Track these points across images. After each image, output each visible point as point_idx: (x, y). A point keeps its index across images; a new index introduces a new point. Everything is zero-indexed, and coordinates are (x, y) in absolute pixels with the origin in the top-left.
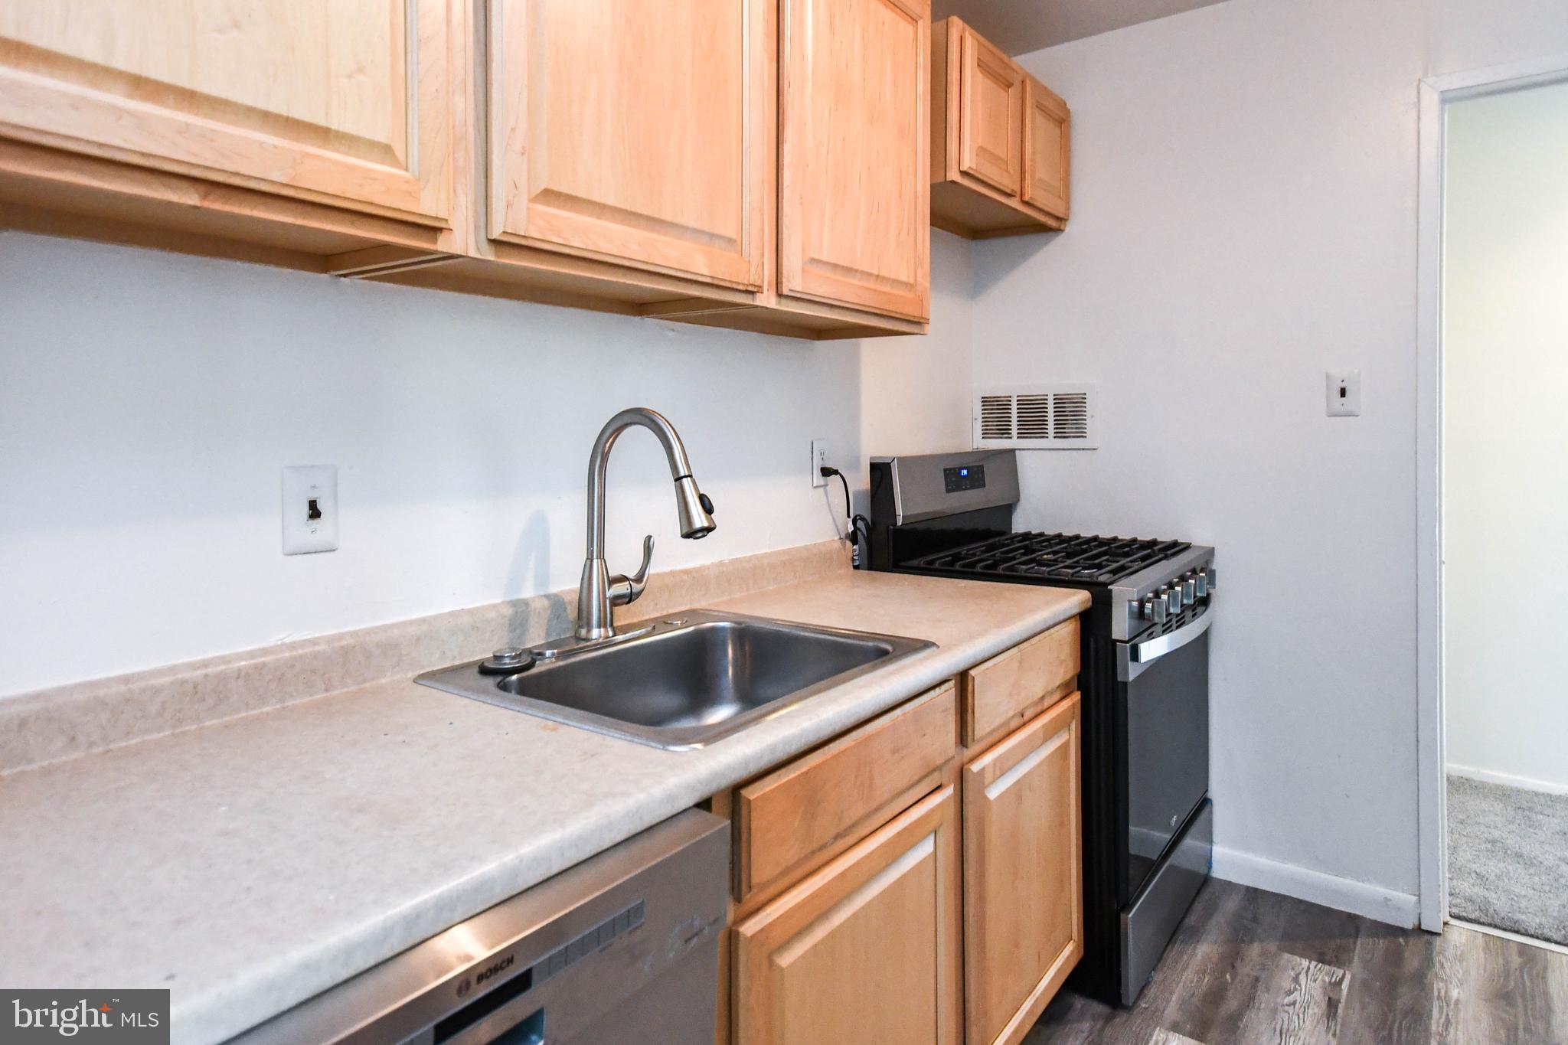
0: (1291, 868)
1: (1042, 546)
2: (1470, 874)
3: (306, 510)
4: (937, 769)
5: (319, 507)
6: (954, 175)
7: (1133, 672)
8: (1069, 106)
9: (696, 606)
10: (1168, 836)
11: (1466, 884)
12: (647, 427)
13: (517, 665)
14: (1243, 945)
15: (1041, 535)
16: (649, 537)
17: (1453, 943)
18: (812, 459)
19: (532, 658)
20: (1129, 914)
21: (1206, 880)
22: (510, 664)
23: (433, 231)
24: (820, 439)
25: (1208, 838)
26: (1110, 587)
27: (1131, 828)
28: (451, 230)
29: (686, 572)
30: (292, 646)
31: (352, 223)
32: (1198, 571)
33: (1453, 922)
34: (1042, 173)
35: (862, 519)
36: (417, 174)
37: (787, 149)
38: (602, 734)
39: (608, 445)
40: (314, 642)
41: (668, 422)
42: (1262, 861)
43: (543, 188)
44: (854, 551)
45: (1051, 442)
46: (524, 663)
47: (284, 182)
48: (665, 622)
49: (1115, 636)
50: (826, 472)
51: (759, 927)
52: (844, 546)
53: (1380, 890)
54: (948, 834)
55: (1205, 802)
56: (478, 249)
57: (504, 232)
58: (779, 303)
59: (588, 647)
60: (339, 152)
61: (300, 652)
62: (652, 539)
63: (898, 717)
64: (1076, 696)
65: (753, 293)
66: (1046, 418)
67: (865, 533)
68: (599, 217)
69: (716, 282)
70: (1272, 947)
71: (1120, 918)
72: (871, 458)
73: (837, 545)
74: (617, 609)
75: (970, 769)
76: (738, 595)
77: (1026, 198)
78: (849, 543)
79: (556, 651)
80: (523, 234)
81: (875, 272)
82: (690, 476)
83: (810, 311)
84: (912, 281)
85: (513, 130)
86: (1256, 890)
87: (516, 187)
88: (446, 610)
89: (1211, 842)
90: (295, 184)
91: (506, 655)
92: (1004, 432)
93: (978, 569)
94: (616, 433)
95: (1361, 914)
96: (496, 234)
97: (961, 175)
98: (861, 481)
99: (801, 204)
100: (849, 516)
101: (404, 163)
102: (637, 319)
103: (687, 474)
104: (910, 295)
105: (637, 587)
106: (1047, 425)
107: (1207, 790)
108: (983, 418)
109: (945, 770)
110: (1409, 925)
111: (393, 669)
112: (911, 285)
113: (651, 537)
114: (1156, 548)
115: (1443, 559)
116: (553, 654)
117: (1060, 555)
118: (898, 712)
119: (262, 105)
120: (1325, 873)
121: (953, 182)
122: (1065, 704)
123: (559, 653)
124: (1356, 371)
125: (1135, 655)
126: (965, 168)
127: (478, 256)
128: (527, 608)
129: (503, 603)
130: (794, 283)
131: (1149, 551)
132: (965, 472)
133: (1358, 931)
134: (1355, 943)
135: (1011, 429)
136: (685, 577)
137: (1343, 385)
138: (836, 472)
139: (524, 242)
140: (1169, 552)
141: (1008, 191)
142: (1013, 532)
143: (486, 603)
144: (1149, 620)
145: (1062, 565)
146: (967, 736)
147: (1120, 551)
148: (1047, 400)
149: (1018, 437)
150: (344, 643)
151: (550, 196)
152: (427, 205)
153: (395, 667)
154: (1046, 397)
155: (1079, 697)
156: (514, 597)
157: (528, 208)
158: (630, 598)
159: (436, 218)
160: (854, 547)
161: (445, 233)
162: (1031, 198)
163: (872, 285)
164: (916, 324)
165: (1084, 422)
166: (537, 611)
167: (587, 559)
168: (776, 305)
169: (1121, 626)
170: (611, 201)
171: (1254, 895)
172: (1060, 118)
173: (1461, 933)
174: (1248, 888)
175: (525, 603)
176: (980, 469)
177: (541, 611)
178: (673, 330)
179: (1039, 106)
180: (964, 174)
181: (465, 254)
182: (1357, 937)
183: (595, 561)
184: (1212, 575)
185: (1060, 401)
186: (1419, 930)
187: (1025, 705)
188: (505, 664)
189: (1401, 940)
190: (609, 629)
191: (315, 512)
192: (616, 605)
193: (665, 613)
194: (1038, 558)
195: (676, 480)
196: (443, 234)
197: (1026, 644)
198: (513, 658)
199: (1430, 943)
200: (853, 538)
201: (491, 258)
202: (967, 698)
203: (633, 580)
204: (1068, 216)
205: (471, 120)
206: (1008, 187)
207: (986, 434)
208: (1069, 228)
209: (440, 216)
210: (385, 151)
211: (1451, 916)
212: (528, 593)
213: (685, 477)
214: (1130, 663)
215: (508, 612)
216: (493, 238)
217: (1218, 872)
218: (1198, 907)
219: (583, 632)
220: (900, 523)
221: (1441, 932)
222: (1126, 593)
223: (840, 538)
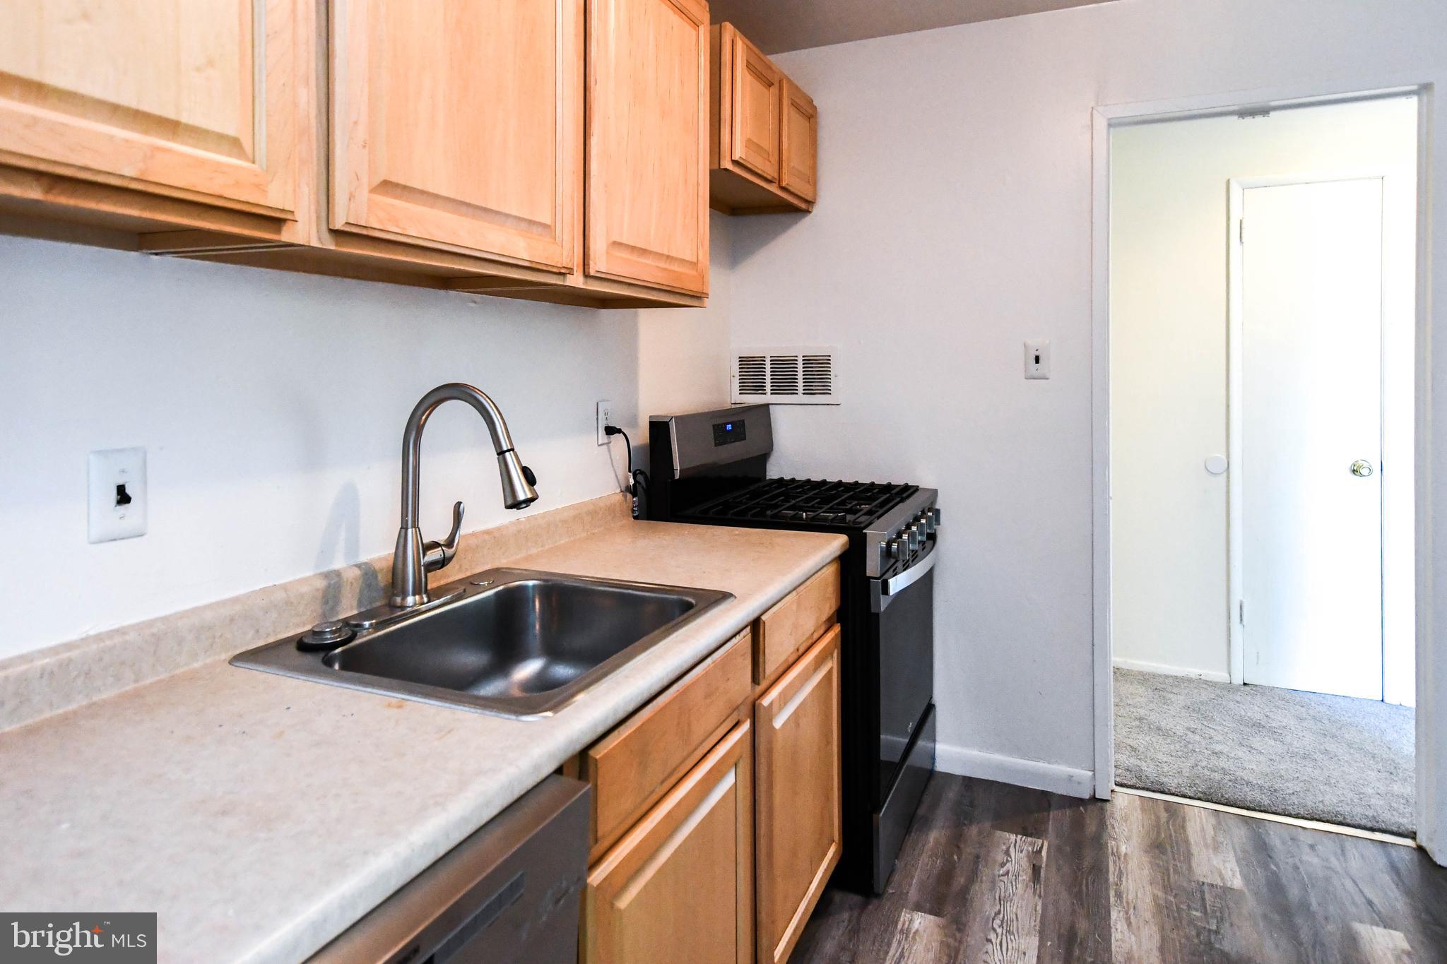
0: (998, 757)
1: (797, 493)
2: (1125, 747)
3: (113, 495)
4: (737, 708)
5: (128, 491)
6: (727, 164)
7: (884, 603)
8: (815, 103)
9: (496, 564)
10: (906, 740)
11: (1124, 756)
12: (466, 401)
13: (338, 640)
14: (964, 828)
15: (793, 480)
16: (459, 503)
17: (1119, 807)
18: (597, 419)
19: (353, 631)
20: (879, 814)
21: (931, 773)
22: (331, 639)
23: (276, 222)
24: (603, 401)
25: (933, 740)
26: (864, 531)
27: (882, 737)
28: (297, 221)
29: (488, 532)
30: (98, 638)
31: (199, 215)
32: (926, 511)
33: (1118, 789)
34: (795, 162)
35: (642, 473)
36: (265, 167)
37: (594, 142)
38: (451, 708)
39: (424, 417)
40: (121, 631)
41: (489, 398)
42: (974, 753)
43: (382, 179)
44: (634, 502)
45: (800, 398)
46: (345, 637)
47: (135, 177)
48: (471, 583)
49: (868, 575)
50: (610, 431)
51: (604, 875)
52: (625, 497)
53: (1062, 769)
54: (745, 766)
55: (930, 708)
56: (320, 239)
57: (346, 223)
58: (585, 283)
59: (404, 615)
60: (187, 144)
61: (109, 643)
62: (462, 505)
63: (709, 665)
64: (837, 629)
65: (564, 274)
66: (796, 377)
67: (645, 486)
68: (432, 207)
69: (534, 265)
70: (987, 825)
71: (872, 818)
72: (650, 417)
73: (620, 497)
74: (429, 574)
75: (760, 704)
76: (534, 551)
77: (784, 184)
78: (629, 496)
79: (374, 621)
80: (364, 225)
81: (666, 252)
82: (512, 450)
83: (610, 289)
84: (695, 260)
85: (356, 123)
86: (970, 779)
87: (358, 179)
88: (257, 588)
89: (934, 741)
90: (145, 178)
91: (328, 630)
92: (759, 389)
93: (749, 517)
94: (434, 406)
95: (1051, 791)
96: (339, 224)
97: (733, 164)
98: (640, 436)
99: (606, 191)
100: (630, 471)
101: (251, 157)
102: (442, 292)
103: (509, 448)
104: (693, 273)
105: (449, 552)
106: (797, 382)
107: (931, 698)
108: (740, 376)
109: (742, 708)
110: (1086, 796)
111: (205, 652)
112: (695, 263)
113: (461, 503)
114: (893, 492)
115: (1111, 495)
116: (371, 625)
117: (816, 501)
118: (709, 661)
119: (112, 98)
120: (1022, 759)
121: (726, 170)
122: (830, 635)
123: (377, 623)
124: (1048, 342)
125: (885, 588)
126: (736, 157)
127: (320, 246)
128: (340, 580)
129: (315, 575)
130: (599, 264)
131: (888, 495)
132: (729, 427)
133: (1050, 805)
134: (1049, 815)
135: (765, 386)
136: (486, 537)
137: (1037, 353)
138: (619, 431)
139: (364, 232)
140: (905, 495)
141: (769, 178)
142: (768, 478)
143: (298, 577)
144: (894, 557)
145: (822, 511)
146: (759, 675)
147: (863, 495)
148: (797, 360)
149: (772, 394)
150: (155, 630)
151: (387, 187)
152: (274, 198)
153: (207, 651)
154: (796, 358)
155: (840, 629)
156: (325, 569)
157: (369, 200)
158: (443, 563)
159: (283, 211)
160: (634, 499)
161: (289, 224)
162: (787, 184)
163: (662, 265)
164: (696, 298)
165: (829, 380)
166: (350, 581)
167: (401, 528)
168: (584, 284)
169: (873, 565)
170: (443, 192)
171: (969, 783)
172: (809, 114)
173: (1124, 798)
174: (964, 777)
175: (338, 574)
176: (742, 423)
177: (353, 581)
178: (475, 302)
179: (794, 104)
180: (735, 162)
181: (308, 244)
182: (1049, 811)
183: (410, 531)
184: (937, 512)
185: (808, 361)
186: (1094, 799)
187: (800, 642)
188: (327, 639)
189: (1081, 808)
190: (424, 596)
191: (123, 497)
192: (430, 571)
193: (469, 574)
194: (797, 504)
195: (498, 454)
196: (287, 224)
197: (802, 587)
198: (332, 632)
199: (1102, 809)
200: (633, 491)
201: (332, 247)
202: (759, 642)
203: (443, 545)
204: (815, 199)
205: (313, 112)
206: (770, 175)
207: (744, 390)
208: (816, 210)
209: (287, 208)
210: (234, 145)
211: (1116, 784)
212: (339, 564)
213: (508, 451)
214: (881, 596)
215: (321, 584)
216: (336, 228)
217: (941, 767)
218: (927, 799)
219: (399, 600)
220: (677, 477)
221: (1110, 798)
222: (877, 536)
223: (622, 491)
